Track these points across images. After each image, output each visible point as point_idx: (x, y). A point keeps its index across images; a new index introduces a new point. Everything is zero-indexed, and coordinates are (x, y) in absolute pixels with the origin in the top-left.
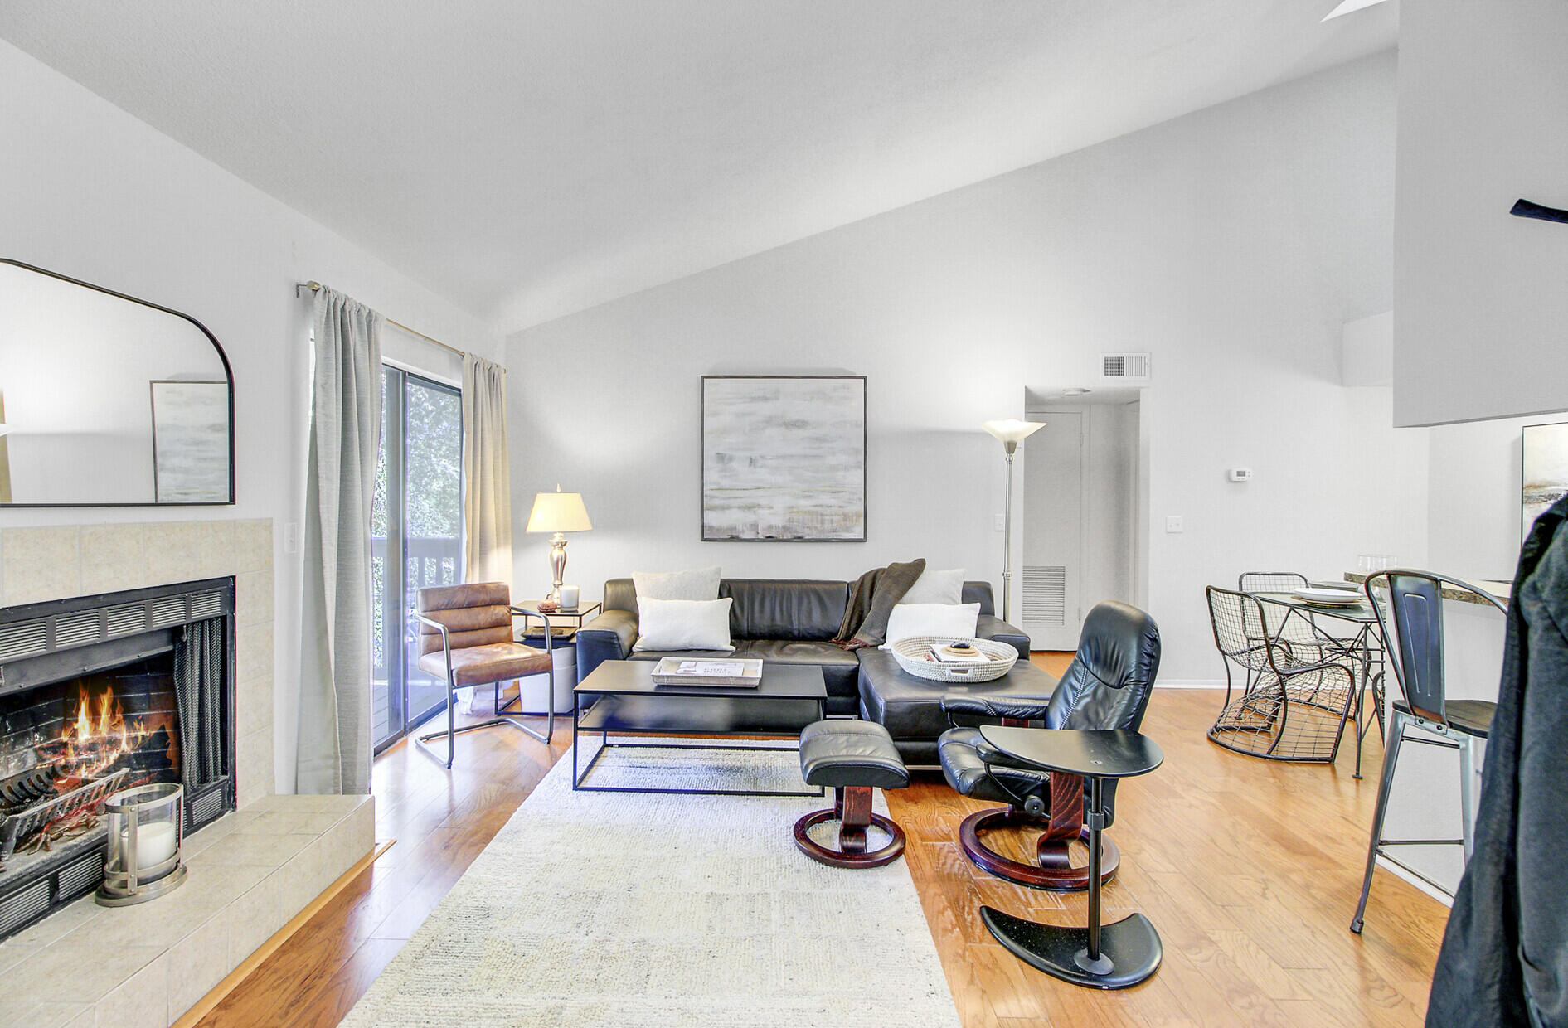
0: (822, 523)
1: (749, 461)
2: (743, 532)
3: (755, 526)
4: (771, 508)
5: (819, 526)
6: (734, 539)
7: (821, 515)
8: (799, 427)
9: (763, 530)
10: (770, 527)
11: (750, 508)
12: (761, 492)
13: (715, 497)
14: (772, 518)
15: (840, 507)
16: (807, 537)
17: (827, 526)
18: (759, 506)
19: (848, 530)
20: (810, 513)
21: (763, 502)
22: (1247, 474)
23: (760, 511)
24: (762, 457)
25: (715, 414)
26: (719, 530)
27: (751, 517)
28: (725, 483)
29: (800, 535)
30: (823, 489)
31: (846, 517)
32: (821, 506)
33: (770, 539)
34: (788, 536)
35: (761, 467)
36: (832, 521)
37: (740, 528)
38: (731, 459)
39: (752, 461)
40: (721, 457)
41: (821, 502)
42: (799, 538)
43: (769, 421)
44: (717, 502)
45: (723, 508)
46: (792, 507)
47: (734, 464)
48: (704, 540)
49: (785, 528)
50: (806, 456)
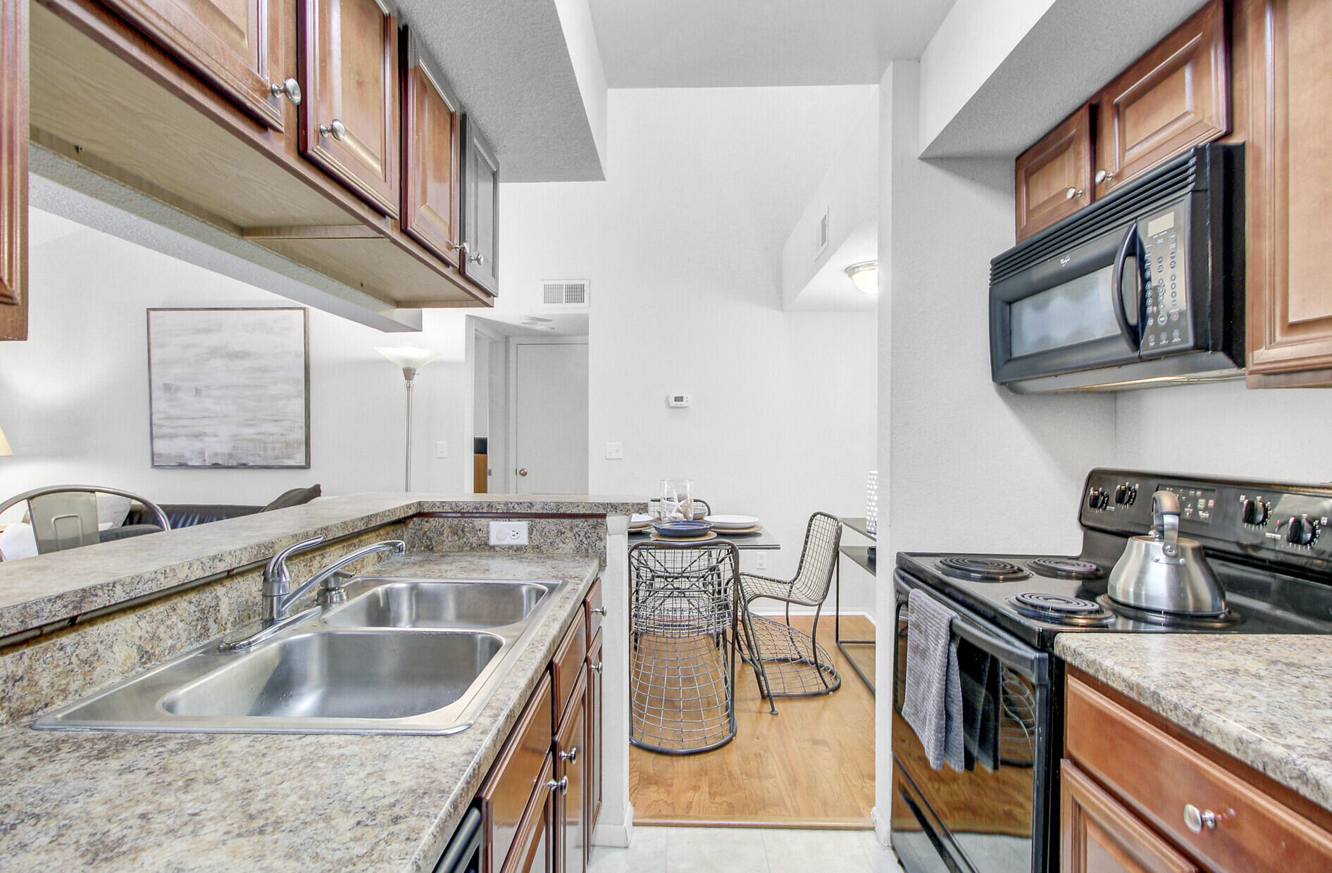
0: (265, 450)
1: (194, 392)
2: (191, 459)
3: (202, 453)
4: (217, 436)
5: (262, 453)
6: (182, 466)
7: (265, 443)
8: (242, 358)
9: (210, 457)
10: (216, 454)
11: (197, 436)
12: (207, 421)
13: (163, 426)
14: (217, 447)
15: (282, 435)
16: (251, 464)
17: (270, 452)
18: (205, 434)
19: (289, 457)
20: (253, 440)
21: (207, 430)
22: (685, 399)
23: (207, 439)
24: (208, 387)
25: (162, 345)
26: (168, 457)
27: (198, 445)
28: (173, 412)
29: (244, 462)
30: (266, 418)
31: (287, 444)
32: (263, 434)
33: (216, 466)
34: (233, 463)
35: (206, 397)
36: (274, 449)
37: (188, 455)
38: (178, 389)
39: (198, 392)
40: (167, 387)
41: (263, 430)
42: (244, 465)
43: (213, 353)
44: (166, 431)
45: (172, 436)
46: (237, 436)
47: (180, 395)
48: (154, 466)
49: (231, 456)
50: (248, 386)
